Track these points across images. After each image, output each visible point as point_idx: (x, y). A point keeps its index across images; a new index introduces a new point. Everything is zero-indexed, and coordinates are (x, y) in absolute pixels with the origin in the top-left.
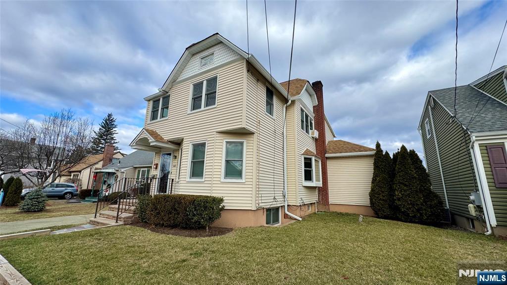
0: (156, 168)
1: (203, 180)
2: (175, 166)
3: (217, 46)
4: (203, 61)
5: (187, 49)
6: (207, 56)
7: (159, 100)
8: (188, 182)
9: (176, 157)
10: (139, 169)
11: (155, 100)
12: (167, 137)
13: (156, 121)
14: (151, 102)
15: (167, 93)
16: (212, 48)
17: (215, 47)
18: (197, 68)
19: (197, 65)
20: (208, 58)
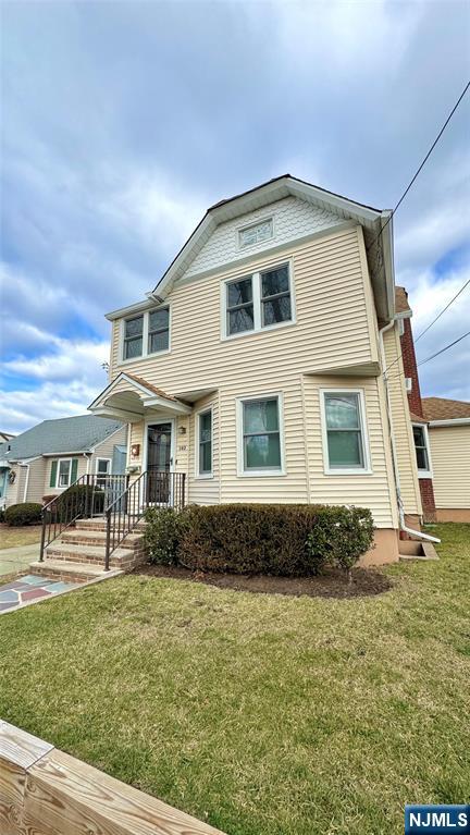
0: (138, 454)
1: (283, 472)
2: (183, 448)
3: (280, 204)
4: (244, 236)
5: (209, 211)
6: (254, 226)
7: (142, 316)
8: (242, 479)
9: (184, 429)
10: (54, 460)
11: (132, 319)
12: (172, 390)
13: (139, 359)
14: (122, 324)
15: (161, 301)
16: (269, 209)
17: (274, 207)
18: (233, 249)
19: (231, 245)
20: (256, 229)
